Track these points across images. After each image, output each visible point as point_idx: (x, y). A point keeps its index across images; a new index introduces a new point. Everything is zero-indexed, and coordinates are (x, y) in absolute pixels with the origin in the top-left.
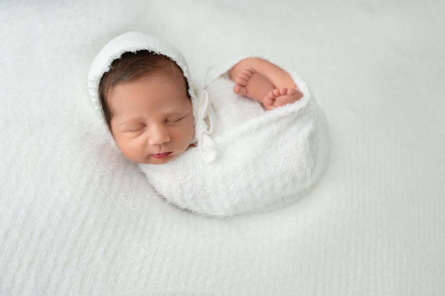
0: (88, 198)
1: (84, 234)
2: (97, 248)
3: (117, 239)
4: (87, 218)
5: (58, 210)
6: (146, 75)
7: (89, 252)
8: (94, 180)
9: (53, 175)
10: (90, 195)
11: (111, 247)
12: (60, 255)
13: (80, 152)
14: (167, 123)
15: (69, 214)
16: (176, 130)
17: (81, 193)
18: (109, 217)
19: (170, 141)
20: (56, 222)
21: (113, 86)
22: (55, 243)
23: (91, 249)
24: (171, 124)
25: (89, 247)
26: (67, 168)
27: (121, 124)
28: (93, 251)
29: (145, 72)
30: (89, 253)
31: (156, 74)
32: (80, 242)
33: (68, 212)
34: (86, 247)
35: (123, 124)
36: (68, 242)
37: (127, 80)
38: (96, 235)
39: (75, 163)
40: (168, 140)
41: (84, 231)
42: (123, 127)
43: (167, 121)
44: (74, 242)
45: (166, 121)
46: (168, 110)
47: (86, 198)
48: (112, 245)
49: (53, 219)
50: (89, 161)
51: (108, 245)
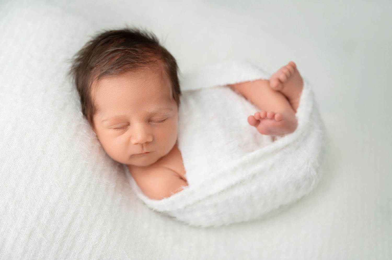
0: (76, 199)
1: (70, 236)
2: (83, 251)
3: (103, 242)
4: (74, 219)
5: (47, 210)
6: (132, 71)
7: (75, 254)
8: (82, 181)
9: (43, 175)
10: (79, 196)
11: (96, 251)
12: (47, 255)
13: (69, 152)
14: (150, 122)
15: (57, 214)
16: (159, 131)
17: (69, 193)
18: (95, 220)
19: (152, 141)
20: (45, 222)
21: (98, 79)
22: (43, 244)
23: (77, 251)
24: (154, 123)
25: (74, 249)
26: (57, 168)
27: (104, 121)
28: (78, 253)
29: (131, 68)
30: (74, 256)
31: (143, 71)
32: (67, 244)
33: (57, 212)
34: (72, 249)
35: (106, 120)
36: (55, 242)
37: (113, 74)
38: (82, 236)
39: (64, 164)
40: (150, 140)
41: (71, 232)
42: (106, 123)
43: (151, 121)
44: (61, 243)
45: (149, 120)
46: (152, 108)
47: (74, 199)
48: (97, 249)
49: (42, 219)
50: (78, 162)
51: (93, 248)
